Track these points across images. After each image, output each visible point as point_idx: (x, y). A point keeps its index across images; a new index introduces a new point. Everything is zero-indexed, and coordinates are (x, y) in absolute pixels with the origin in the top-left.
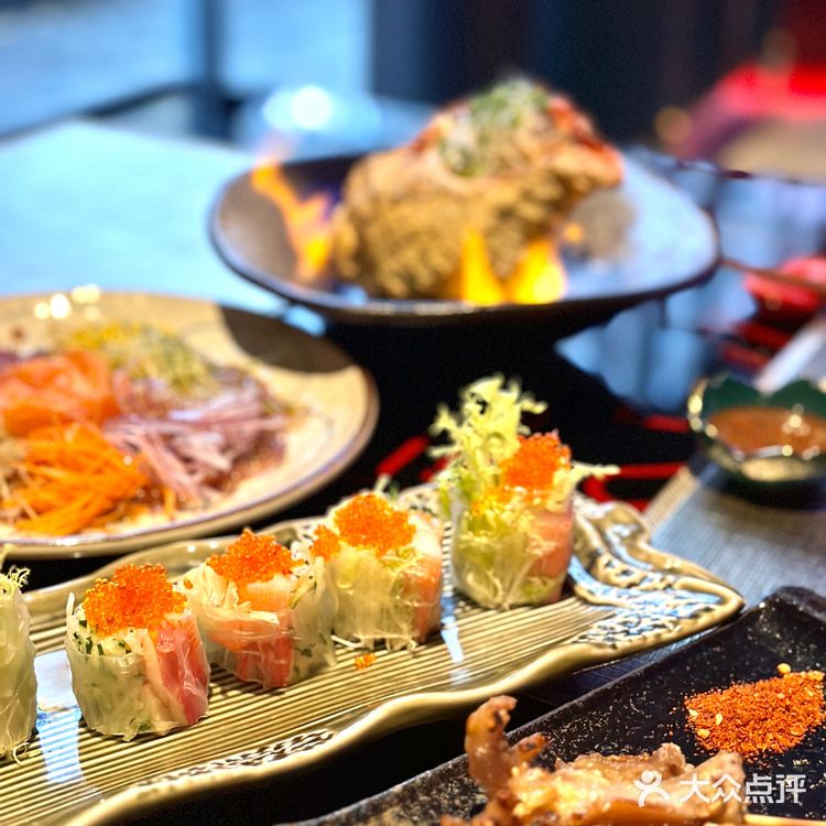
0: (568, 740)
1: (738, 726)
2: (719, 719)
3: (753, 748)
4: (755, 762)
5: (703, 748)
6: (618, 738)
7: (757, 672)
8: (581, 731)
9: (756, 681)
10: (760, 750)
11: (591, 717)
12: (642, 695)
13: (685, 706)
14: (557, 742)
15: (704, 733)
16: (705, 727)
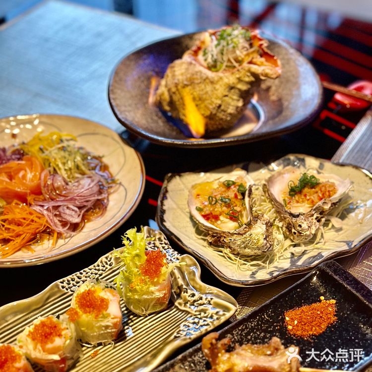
0: (242, 332)
1: (302, 325)
2: (296, 322)
3: (307, 334)
4: (308, 339)
5: (289, 333)
6: (259, 330)
7: (312, 299)
8: (246, 328)
9: (311, 303)
10: (310, 334)
11: (250, 322)
12: (269, 311)
13: (284, 316)
14: (238, 333)
15: (290, 327)
16: (290, 325)
